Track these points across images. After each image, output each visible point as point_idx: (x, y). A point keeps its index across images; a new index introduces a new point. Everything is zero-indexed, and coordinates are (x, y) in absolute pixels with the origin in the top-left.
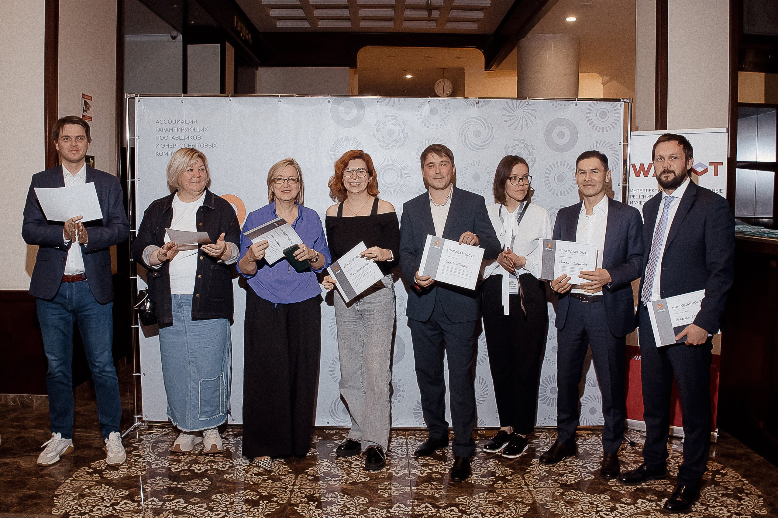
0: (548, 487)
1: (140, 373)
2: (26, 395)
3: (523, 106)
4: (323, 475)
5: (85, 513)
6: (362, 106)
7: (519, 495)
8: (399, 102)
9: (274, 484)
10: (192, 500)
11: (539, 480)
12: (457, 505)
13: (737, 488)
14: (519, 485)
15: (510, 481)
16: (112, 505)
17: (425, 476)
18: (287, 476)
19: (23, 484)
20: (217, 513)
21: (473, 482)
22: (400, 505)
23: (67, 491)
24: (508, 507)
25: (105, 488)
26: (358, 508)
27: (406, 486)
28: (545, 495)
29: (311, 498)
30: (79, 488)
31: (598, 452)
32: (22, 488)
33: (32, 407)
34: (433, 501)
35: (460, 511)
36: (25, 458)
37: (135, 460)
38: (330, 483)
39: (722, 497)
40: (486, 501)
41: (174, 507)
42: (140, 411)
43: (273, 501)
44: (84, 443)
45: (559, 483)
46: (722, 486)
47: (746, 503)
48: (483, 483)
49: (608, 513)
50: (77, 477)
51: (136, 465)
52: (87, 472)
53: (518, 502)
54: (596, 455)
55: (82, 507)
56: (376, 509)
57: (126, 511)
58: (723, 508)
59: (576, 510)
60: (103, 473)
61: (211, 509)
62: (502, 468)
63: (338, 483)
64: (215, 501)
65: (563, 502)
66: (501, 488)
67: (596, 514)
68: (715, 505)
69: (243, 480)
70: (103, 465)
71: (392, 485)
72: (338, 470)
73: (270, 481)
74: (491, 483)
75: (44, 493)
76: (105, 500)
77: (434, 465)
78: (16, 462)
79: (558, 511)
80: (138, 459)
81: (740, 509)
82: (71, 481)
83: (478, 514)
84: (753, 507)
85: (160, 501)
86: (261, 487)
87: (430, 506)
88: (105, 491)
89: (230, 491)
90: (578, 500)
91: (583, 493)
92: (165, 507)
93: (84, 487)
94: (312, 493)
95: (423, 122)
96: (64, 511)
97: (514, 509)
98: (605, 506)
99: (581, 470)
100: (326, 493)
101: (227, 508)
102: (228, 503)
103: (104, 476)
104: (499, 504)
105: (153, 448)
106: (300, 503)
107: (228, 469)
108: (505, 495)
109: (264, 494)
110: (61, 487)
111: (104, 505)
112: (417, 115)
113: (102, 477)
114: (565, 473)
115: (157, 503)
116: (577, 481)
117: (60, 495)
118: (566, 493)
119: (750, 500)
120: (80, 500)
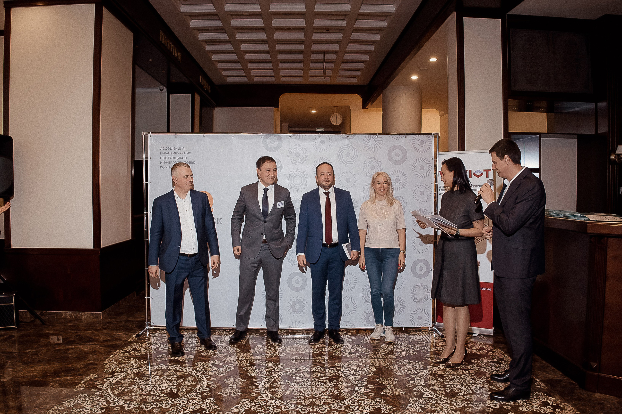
0: (389, 358)
1: (150, 297)
2: (78, 312)
3: (375, 138)
4: (259, 353)
5: (123, 372)
6: (280, 139)
7: (372, 362)
8: (302, 137)
9: (231, 357)
10: (184, 365)
11: (384, 355)
12: (336, 367)
13: (500, 358)
14: (372, 357)
15: (367, 355)
16: (138, 368)
17: (318, 353)
18: (238, 353)
19: (85, 358)
20: (199, 371)
21: (346, 356)
22: (303, 367)
23: (111, 361)
24: (365, 368)
25: (133, 360)
26: (279, 368)
27: (307, 358)
28: (387, 362)
29: (252, 364)
30: (118, 360)
31: (421, 341)
32: (84, 360)
33: (82, 319)
34: (322, 365)
35: (337, 370)
36: (83, 346)
37: (149, 346)
38: (263, 357)
39: (490, 363)
40: (353, 365)
41: (174, 368)
42: (149, 321)
43: (231, 366)
44: (117, 338)
45: (396, 356)
46: (491, 358)
47: (503, 365)
48: (352, 356)
49: (422, 370)
50: (116, 355)
51: (149, 349)
52: (121, 352)
53: (371, 365)
54: (420, 343)
55: (121, 369)
56: (290, 369)
57: (147, 371)
58: (489, 368)
59: (404, 369)
60: (131, 352)
61: (196, 370)
62: (363, 349)
63: (267, 357)
64: (197, 366)
65: (396, 365)
66: (361, 359)
67: (415, 371)
68: (485, 366)
69: (213, 356)
70: (130, 349)
71: (299, 358)
72: (268, 351)
73: (228, 356)
74: (356, 356)
75: (98, 362)
76: (134, 365)
77: (323, 348)
78: (78, 347)
79: (393, 369)
80: (150, 345)
81: (499, 368)
82: (113, 356)
83: (347, 371)
84: (507, 368)
85: (166, 365)
86: (223, 359)
87: (320, 367)
88: (133, 361)
89: (205, 361)
90: (406, 364)
91: (409, 361)
92: (169, 368)
93: (121, 359)
94: (253, 361)
95: (316, 148)
96: (111, 371)
97: (368, 369)
98: (421, 367)
99: (410, 350)
100: (261, 362)
101: (205, 369)
102: (204, 366)
103: (132, 354)
104: (360, 366)
105: (158, 340)
106: (246, 366)
107: (203, 350)
108: (364, 362)
109: (225, 362)
110: (107, 359)
111: (134, 368)
112: (313, 144)
113: (130, 355)
114: (400, 351)
115: (164, 367)
116: (406, 355)
117: (107, 363)
118: (399, 361)
119: (506, 364)
120: (120, 366)
